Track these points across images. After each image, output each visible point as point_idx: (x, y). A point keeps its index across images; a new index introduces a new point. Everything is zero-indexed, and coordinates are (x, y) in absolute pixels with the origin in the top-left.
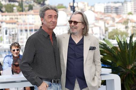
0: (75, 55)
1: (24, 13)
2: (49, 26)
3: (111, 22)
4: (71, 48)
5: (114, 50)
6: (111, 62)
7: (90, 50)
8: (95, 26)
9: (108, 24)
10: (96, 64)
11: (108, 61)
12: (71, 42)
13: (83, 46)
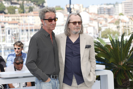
0: (73, 53)
1: (25, 14)
3: (104, 23)
5: (107, 48)
6: (104, 59)
7: (86, 48)
8: (90, 26)
9: (101, 24)
11: (101, 58)
12: (68, 41)
13: (79, 45)
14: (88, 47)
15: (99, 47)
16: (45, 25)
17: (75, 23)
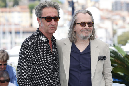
0: (80, 67)
1: (8, 9)
2: (48, 30)
4: (74, 58)
5: (127, 60)
6: (122, 74)
7: (98, 60)
8: (100, 27)
9: (116, 24)
10: (105, 77)
11: (119, 74)
12: (74, 50)
13: (89, 55)
14: (102, 58)
15: (116, 58)
16: (42, 25)
17: (83, 24)
